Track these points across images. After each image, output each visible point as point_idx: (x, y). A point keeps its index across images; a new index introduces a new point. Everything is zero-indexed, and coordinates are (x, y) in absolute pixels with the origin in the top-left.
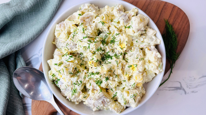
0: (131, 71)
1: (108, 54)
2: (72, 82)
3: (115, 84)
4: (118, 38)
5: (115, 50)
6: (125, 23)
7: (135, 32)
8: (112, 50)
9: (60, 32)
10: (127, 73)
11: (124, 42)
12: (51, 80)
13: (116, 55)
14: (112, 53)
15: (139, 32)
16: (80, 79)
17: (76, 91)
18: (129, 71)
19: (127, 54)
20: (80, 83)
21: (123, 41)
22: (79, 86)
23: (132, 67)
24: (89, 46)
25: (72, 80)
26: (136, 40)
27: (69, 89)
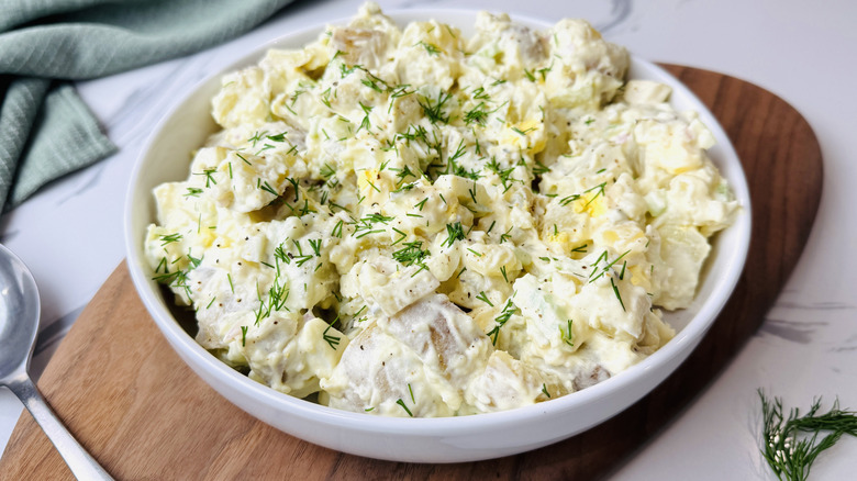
0: (582, 218)
1: (458, 165)
2: (266, 243)
3: (500, 253)
4: (499, 99)
5: (491, 150)
6: (526, 56)
7: (573, 77)
8: (475, 147)
9: (239, 91)
10: (559, 226)
11: (529, 112)
12: (150, 268)
13: (495, 166)
14: (477, 157)
15: (593, 73)
16: (313, 236)
17: (282, 298)
18: (568, 218)
19: (549, 171)
20: (308, 250)
21: (526, 106)
22: (302, 269)
23: (582, 201)
24: (366, 119)
25: (270, 236)
26: (586, 118)
27: (242, 296)
